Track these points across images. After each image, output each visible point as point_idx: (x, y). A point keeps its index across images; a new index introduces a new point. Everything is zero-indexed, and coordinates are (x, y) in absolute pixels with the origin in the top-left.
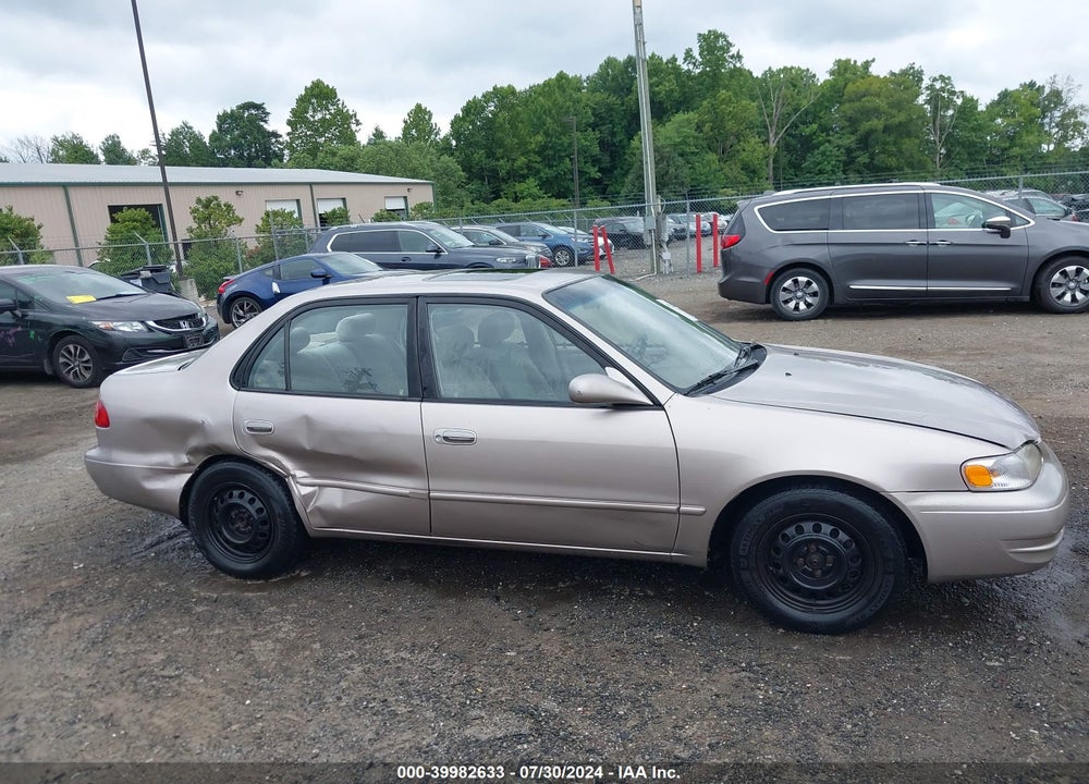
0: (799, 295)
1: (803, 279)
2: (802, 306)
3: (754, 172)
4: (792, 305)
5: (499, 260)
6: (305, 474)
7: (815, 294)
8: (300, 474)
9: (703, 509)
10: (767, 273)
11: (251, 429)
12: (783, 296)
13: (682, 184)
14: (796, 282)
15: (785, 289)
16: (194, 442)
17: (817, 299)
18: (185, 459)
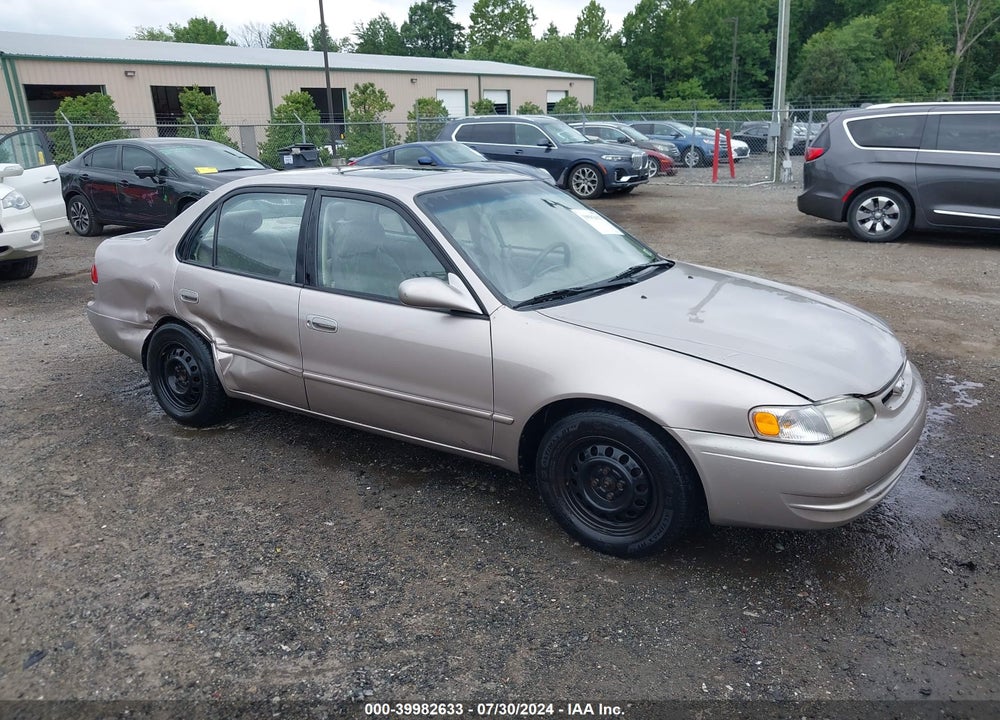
0: (878, 215)
1: (883, 199)
2: (879, 227)
3: (933, 82)
4: (868, 225)
5: (604, 157)
6: (223, 341)
7: (894, 216)
8: (219, 340)
9: (511, 418)
10: (846, 190)
11: (186, 297)
12: (860, 215)
13: (851, 91)
14: (876, 202)
15: (863, 209)
16: (150, 304)
17: (896, 221)
18: (146, 317)
